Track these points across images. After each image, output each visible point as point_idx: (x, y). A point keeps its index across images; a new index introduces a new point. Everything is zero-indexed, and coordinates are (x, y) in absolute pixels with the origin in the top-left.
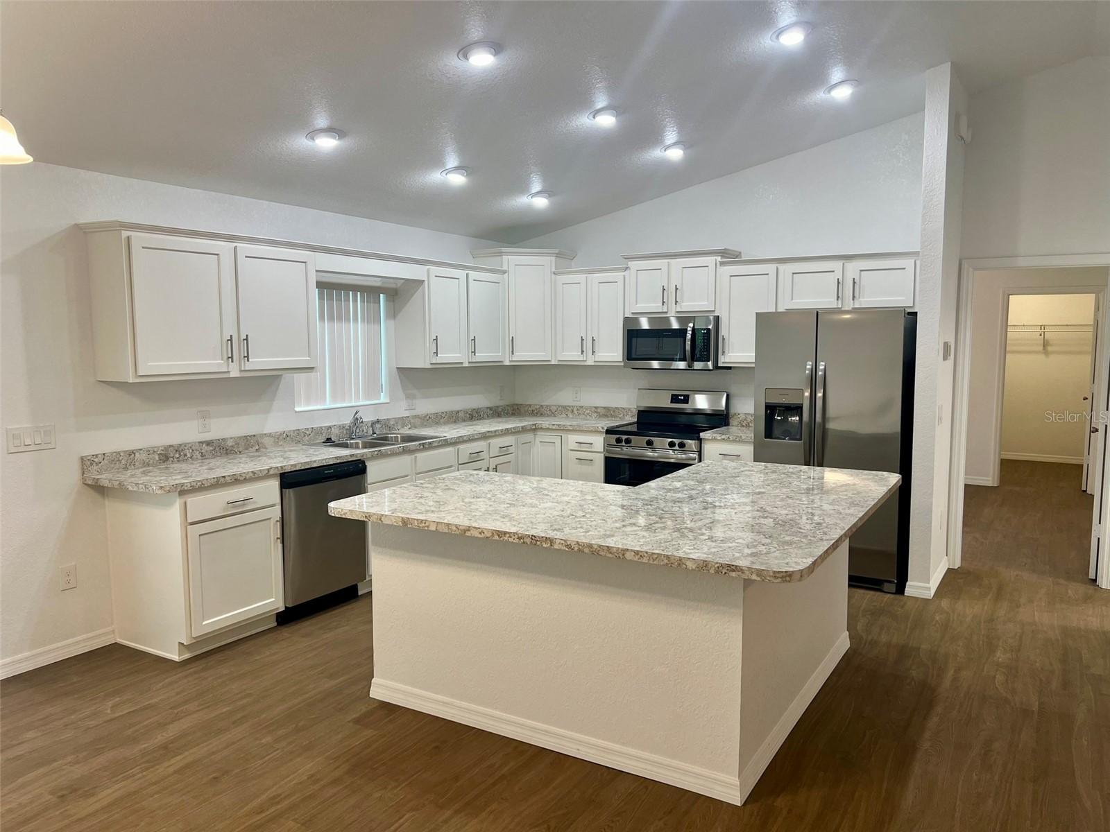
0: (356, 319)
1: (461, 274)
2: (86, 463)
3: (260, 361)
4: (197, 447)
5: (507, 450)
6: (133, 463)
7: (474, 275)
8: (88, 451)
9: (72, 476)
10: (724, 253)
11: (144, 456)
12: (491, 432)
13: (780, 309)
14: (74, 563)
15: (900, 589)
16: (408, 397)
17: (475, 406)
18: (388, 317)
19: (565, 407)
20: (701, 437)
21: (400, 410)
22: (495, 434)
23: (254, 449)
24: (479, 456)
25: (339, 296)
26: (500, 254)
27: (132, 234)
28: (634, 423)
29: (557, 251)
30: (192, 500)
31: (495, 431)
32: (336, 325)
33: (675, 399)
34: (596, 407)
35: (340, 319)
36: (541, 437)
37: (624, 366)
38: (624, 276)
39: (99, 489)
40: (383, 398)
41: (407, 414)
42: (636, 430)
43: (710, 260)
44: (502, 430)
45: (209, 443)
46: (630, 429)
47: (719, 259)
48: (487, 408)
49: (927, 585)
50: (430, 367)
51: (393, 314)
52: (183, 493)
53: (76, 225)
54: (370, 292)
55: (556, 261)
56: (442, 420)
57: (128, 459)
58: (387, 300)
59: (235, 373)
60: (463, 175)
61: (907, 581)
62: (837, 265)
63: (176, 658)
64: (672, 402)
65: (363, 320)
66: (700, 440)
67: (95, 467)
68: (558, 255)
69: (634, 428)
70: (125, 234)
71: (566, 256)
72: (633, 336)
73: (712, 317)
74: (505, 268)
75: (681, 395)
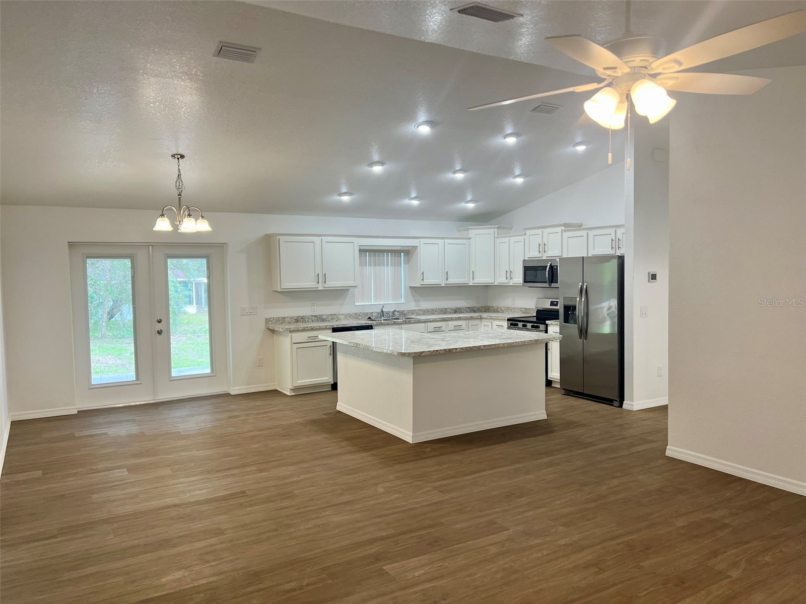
0: (388, 265)
1: (440, 241)
2: (268, 321)
3: (332, 283)
4: (310, 317)
5: (460, 328)
6: (285, 322)
7: (447, 241)
8: (268, 317)
9: (262, 325)
10: (565, 225)
11: (289, 320)
12: (449, 318)
13: (589, 255)
14: (262, 357)
15: (621, 406)
16: (415, 300)
17: (459, 306)
18: (405, 263)
19: (508, 308)
20: (547, 323)
21: (412, 306)
22: (451, 319)
23: (335, 320)
24: (440, 329)
25: (370, 256)
26: (468, 229)
27: (281, 237)
28: (534, 316)
29: (497, 226)
30: (294, 335)
31: (451, 318)
32: (378, 268)
33: (552, 304)
34: (521, 308)
35: (379, 265)
36: (484, 322)
37: (523, 286)
38: (524, 238)
39: (273, 331)
40: (403, 301)
41: (415, 308)
42: (535, 320)
43: (559, 229)
44: (456, 318)
45: (315, 316)
46: (531, 319)
47: (563, 228)
48: (467, 308)
49: (632, 403)
50: (420, 286)
51: (407, 261)
52: (291, 332)
53: (266, 234)
54: (396, 252)
55: (498, 231)
56: (436, 312)
57: (282, 320)
58: (404, 255)
59: (321, 288)
60: (417, 200)
61: (624, 400)
62: (612, 231)
63: (289, 394)
64: (551, 305)
65: (391, 265)
66: (547, 325)
67: (270, 322)
68: (498, 228)
69: (535, 319)
70: (278, 237)
71: (505, 228)
72: (527, 269)
73: (558, 260)
74: (470, 237)
75: (555, 302)
